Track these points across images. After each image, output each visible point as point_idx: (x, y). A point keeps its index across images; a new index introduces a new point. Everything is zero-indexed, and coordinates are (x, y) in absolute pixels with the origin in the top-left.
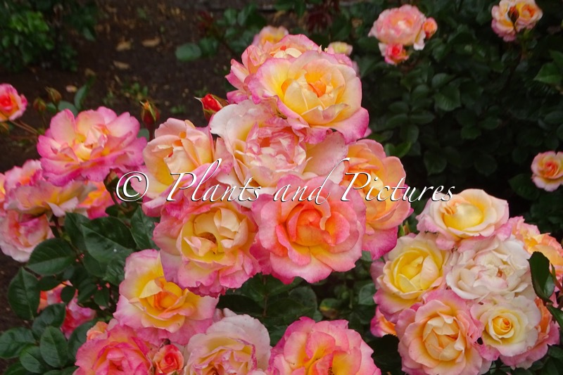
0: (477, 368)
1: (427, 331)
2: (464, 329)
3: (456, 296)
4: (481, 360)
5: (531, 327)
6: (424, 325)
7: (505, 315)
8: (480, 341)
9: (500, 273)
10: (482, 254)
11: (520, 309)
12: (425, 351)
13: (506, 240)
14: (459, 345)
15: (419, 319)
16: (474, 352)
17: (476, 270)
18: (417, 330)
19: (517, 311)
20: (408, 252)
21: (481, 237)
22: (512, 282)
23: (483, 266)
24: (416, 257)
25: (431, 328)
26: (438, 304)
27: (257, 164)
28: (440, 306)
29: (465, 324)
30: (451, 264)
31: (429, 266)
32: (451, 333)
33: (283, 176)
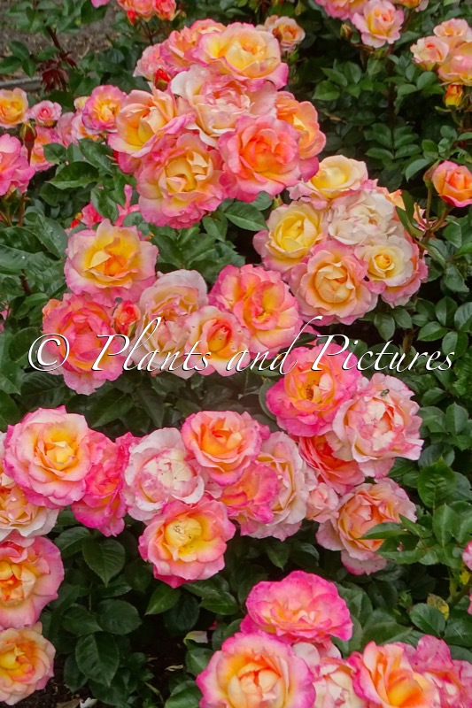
0: (368, 303)
1: (319, 279)
2: (352, 269)
3: (340, 244)
4: (370, 295)
5: (407, 260)
6: (315, 275)
7: (384, 252)
8: (367, 279)
9: (372, 221)
10: (353, 207)
11: (396, 245)
12: (320, 298)
13: (371, 192)
14: (349, 285)
15: (311, 269)
16: (364, 288)
17: (351, 220)
18: (310, 280)
19: (394, 247)
20: (288, 218)
21: (351, 191)
22: (384, 226)
23: (356, 217)
24: (294, 222)
25: (323, 275)
26: (325, 254)
27: (215, 111)
28: (326, 255)
29: (352, 265)
30: (329, 219)
31: (309, 227)
32: (339, 276)
33: (239, 117)
